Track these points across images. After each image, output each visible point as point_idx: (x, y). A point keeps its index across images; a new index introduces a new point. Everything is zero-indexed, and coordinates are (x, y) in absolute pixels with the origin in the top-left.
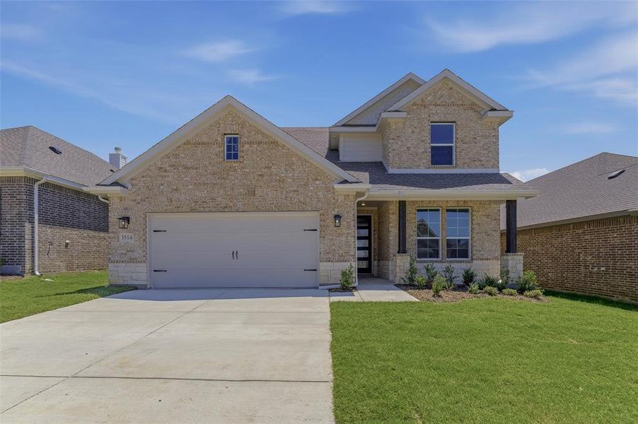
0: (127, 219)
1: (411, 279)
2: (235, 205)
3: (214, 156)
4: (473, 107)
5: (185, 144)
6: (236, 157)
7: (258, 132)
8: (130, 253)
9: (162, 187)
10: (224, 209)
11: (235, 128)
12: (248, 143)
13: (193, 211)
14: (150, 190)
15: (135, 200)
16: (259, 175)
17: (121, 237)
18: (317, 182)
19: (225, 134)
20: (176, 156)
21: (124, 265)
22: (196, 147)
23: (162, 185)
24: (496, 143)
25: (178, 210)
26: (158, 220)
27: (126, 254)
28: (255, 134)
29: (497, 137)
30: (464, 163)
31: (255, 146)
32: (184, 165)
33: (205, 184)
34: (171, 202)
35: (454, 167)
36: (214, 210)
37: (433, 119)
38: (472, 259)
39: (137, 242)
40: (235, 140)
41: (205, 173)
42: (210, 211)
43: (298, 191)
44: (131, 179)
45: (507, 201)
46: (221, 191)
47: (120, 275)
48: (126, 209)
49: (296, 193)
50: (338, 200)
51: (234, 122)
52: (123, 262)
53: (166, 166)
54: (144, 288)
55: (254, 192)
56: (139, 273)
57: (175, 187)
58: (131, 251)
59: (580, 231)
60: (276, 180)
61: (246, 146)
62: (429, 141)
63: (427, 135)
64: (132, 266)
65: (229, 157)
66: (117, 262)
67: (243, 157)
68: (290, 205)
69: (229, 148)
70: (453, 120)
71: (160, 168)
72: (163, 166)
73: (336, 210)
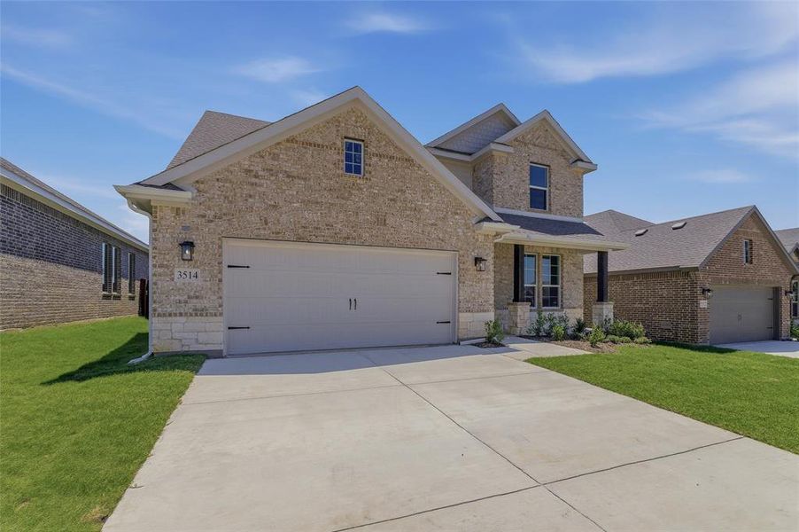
0: (189, 245)
1: (538, 330)
2: (360, 237)
3: (332, 166)
4: (563, 154)
5: (288, 141)
6: (358, 170)
7: (390, 142)
8: (195, 301)
9: (250, 200)
10: (346, 240)
11: (360, 133)
12: (377, 155)
13: (300, 239)
14: (231, 202)
15: (204, 216)
16: (391, 200)
17: (177, 275)
18: (457, 217)
19: (345, 138)
20: (275, 157)
21: (183, 319)
22: (305, 148)
23: (250, 196)
24: (581, 193)
25: (277, 237)
26: (235, 250)
27: (186, 302)
28: (385, 145)
29: (581, 187)
30: (558, 210)
31: (386, 160)
32: (286, 172)
33: (317, 203)
34: (266, 224)
35: (547, 213)
36: (331, 240)
37: (531, 159)
38: (562, 307)
39: (208, 283)
40: (357, 148)
41: (317, 188)
42: (326, 242)
43: (436, 225)
44: (197, 182)
45: (599, 252)
46: (341, 216)
47: (177, 335)
48: (185, 228)
49: (434, 227)
50: (477, 240)
51: (358, 124)
52: (181, 315)
53: (258, 169)
54: (218, 355)
55: (385, 220)
56: (211, 333)
57: (273, 203)
58: (197, 297)
59: (630, 282)
60: (411, 209)
61: (375, 159)
62: (528, 182)
63: (526, 175)
64: (198, 322)
65: (348, 169)
66: (170, 315)
67: (370, 173)
68: (427, 241)
69: (348, 157)
70: (548, 163)
71: (248, 171)
72: (252, 168)
73: (476, 251)
